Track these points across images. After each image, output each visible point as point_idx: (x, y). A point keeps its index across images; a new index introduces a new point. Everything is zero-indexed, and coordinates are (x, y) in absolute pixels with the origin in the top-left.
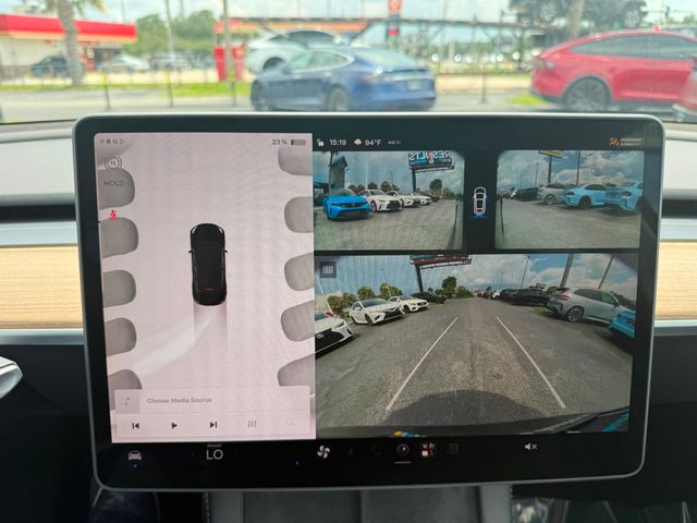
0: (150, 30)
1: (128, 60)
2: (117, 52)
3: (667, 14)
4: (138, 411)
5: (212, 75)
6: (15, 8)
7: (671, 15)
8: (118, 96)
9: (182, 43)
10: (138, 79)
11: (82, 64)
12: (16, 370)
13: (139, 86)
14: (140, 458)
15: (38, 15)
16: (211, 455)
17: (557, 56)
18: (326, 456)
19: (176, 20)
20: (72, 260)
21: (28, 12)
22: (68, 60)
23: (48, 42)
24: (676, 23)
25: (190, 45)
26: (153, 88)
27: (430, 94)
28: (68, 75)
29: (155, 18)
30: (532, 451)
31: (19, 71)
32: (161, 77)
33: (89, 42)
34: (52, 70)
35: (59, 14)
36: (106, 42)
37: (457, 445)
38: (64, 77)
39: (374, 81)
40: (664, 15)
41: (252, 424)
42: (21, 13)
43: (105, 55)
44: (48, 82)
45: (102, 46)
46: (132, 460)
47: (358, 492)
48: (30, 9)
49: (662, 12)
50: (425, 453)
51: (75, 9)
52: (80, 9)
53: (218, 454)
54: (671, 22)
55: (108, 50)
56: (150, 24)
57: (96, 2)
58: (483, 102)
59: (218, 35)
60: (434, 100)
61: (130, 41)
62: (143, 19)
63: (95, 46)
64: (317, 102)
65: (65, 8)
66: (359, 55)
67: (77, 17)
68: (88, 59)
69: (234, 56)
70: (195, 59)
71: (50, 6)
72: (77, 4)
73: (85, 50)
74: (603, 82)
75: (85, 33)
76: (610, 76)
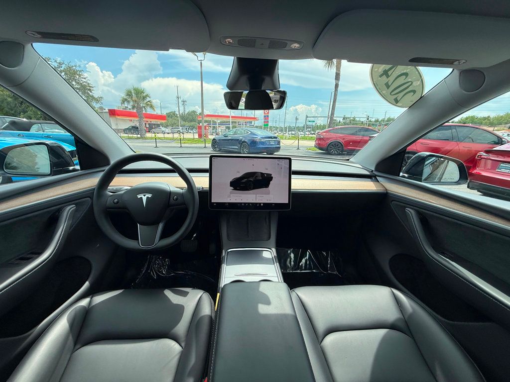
0: (172, 117)
1: (163, 129)
2: (158, 126)
5: (196, 136)
8: (160, 142)
9: (183, 123)
10: (166, 136)
11: (144, 130)
13: (167, 138)
15: (128, 110)
19: (182, 114)
21: (123, 109)
22: (139, 127)
23: (131, 120)
25: (187, 124)
26: (173, 139)
27: (278, 146)
28: (139, 133)
29: (174, 113)
32: (176, 136)
33: (147, 121)
34: (132, 131)
35: (137, 110)
36: (154, 121)
38: (137, 134)
39: (258, 141)
42: (121, 109)
43: (154, 126)
44: (130, 135)
45: (152, 123)
46: (215, 205)
52: (145, 109)
54: (370, 121)
55: (154, 124)
56: (172, 115)
57: (152, 107)
58: (298, 149)
59: (198, 120)
60: (279, 148)
61: (163, 122)
62: (169, 113)
63: (149, 122)
64: (236, 147)
65: (140, 109)
66: (252, 131)
67: (144, 112)
68: (146, 127)
69: (205, 129)
70: (189, 129)
71: (133, 107)
72: (144, 107)
73: (145, 124)
74: (340, 143)
75: (147, 118)
76: (343, 141)
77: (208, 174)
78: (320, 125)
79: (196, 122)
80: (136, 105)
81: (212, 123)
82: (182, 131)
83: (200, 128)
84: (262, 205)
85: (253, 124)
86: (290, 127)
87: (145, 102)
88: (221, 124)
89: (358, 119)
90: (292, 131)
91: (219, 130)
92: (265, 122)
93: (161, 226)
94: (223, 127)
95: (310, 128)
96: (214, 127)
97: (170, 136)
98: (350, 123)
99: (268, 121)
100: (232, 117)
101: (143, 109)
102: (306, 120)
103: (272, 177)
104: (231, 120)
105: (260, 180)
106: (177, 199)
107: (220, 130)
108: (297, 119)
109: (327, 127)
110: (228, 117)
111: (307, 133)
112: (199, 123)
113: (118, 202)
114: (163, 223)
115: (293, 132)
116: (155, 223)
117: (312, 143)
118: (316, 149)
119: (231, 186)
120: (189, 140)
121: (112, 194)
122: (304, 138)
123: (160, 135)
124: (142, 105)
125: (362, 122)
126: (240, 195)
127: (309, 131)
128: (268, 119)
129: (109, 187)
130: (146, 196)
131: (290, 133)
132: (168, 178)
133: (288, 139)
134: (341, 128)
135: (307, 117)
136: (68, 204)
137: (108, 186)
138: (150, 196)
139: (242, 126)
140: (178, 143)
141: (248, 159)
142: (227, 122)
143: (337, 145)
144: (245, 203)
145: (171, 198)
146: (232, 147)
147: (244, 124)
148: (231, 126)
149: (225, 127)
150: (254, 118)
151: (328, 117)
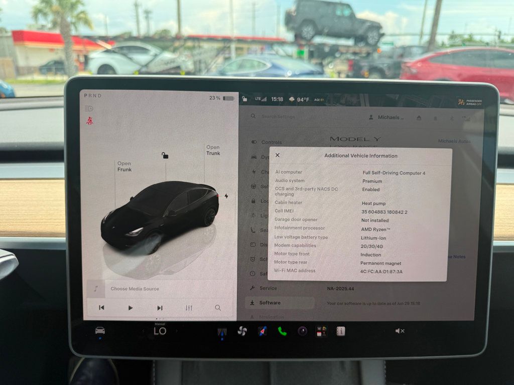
3: (499, 37)
4: (103, 296)
6: (30, 26)
7: (502, 37)
11: (76, 66)
12: (14, 259)
14: (104, 332)
15: (46, 31)
16: (157, 332)
17: (419, 65)
18: (244, 334)
20: (60, 190)
21: (38, 29)
22: (66, 63)
23: (52, 50)
24: (505, 43)
28: (65, 73)
30: (401, 334)
31: (30, 70)
33: (81, 51)
34: (54, 70)
35: (61, 31)
37: (343, 328)
38: (62, 75)
40: (497, 38)
41: (189, 308)
42: (34, 30)
44: (50, 78)
46: (99, 334)
47: (268, 363)
48: (40, 27)
49: (495, 35)
50: (319, 334)
51: (72, 28)
52: (76, 28)
53: (163, 331)
54: (502, 42)
57: (87, 22)
65: (65, 26)
66: (274, 62)
67: (73, 33)
68: (80, 63)
71: (55, 24)
72: (74, 24)
73: (78, 56)
80: (59, 20)
87: (75, 13)
124: (69, 19)
151: (421, 35)
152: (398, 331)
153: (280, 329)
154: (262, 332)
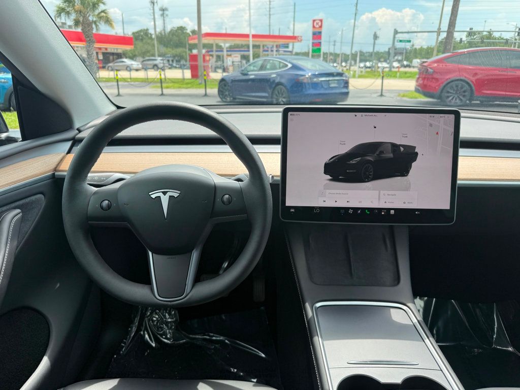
0: (142, 40)
1: (128, 62)
2: (119, 56)
5: (188, 74)
8: (124, 87)
9: (163, 50)
10: (135, 74)
11: (96, 63)
13: (136, 80)
17: (435, 65)
19: (160, 33)
25: (170, 52)
26: (147, 82)
27: (345, 90)
29: (146, 32)
32: (153, 74)
33: (100, 49)
35: (82, 30)
36: (112, 48)
37: (393, 211)
39: (305, 81)
43: (111, 58)
45: (109, 51)
46: (292, 211)
49: (515, 31)
50: (383, 213)
52: (97, 26)
55: (113, 54)
56: (142, 36)
57: (108, 21)
58: (382, 95)
59: (190, 45)
60: (347, 94)
61: (128, 48)
62: (137, 32)
63: (104, 51)
64: (266, 94)
65: (87, 25)
66: (295, 62)
67: (94, 31)
68: (99, 60)
69: (204, 60)
70: (173, 61)
71: (77, 23)
72: (95, 22)
73: (97, 53)
74: (468, 83)
75: (99, 42)
76: (474, 79)
77: (278, 148)
78: (421, 49)
79: (185, 47)
80: (81, 19)
81: (214, 48)
82: (161, 65)
83: (194, 58)
84: (392, 212)
85: (290, 49)
86: (362, 53)
87: (97, 12)
88: (232, 49)
89: (496, 35)
90: (366, 61)
91: (228, 61)
92: (314, 45)
93: (195, 256)
94: (236, 57)
95: (401, 54)
96: (218, 57)
97: (141, 74)
98: (482, 42)
99: (320, 43)
100: (254, 36)
101: (94, 26)
102: (394, 37)
103: (417, 154)
104: (251, 41)
105: (390, 159)
106: (230, 201)
107: (230, 63)
108: (376, 37)
109: (435, 52)
110: (247, 36)
111: (396, 64)
112: (190, 50)
113: (109, 207)
114: (199, 250)
115: (368, 64)
116: (184, 251)
117: (410, 85)
118: (417, 95)
119: (326, 172)
120: (174, 81)
121: (96, 189)
122: (391, 74)
123: (124, 74)
124: (91, 18)
125: (507, 40)
126: (344, 192)
127: (399, 61)
128: (320, 38)
129: (89, 175)
130: (169, 194)
131: (362, 65)
132: (188, 156)
133: (360, 77)
134: (469, 53)
135: (396, 32)
136: (8, 207)
137: (89, 172)
138: (176, 195)
139: (269, 53)
140: (158, 87)
141: (364, 114)
142: (242, 46)
143: (462, 88)
144: (355, 209)
145: (218, 200)
146: (254, 94)
147: (275, 49)
148: (251, 53)
149: (239, 56)
150: (294, 38)
151: (439, 32)
152: (417, 213)
153: (367, 211)
154: (359, 212)
